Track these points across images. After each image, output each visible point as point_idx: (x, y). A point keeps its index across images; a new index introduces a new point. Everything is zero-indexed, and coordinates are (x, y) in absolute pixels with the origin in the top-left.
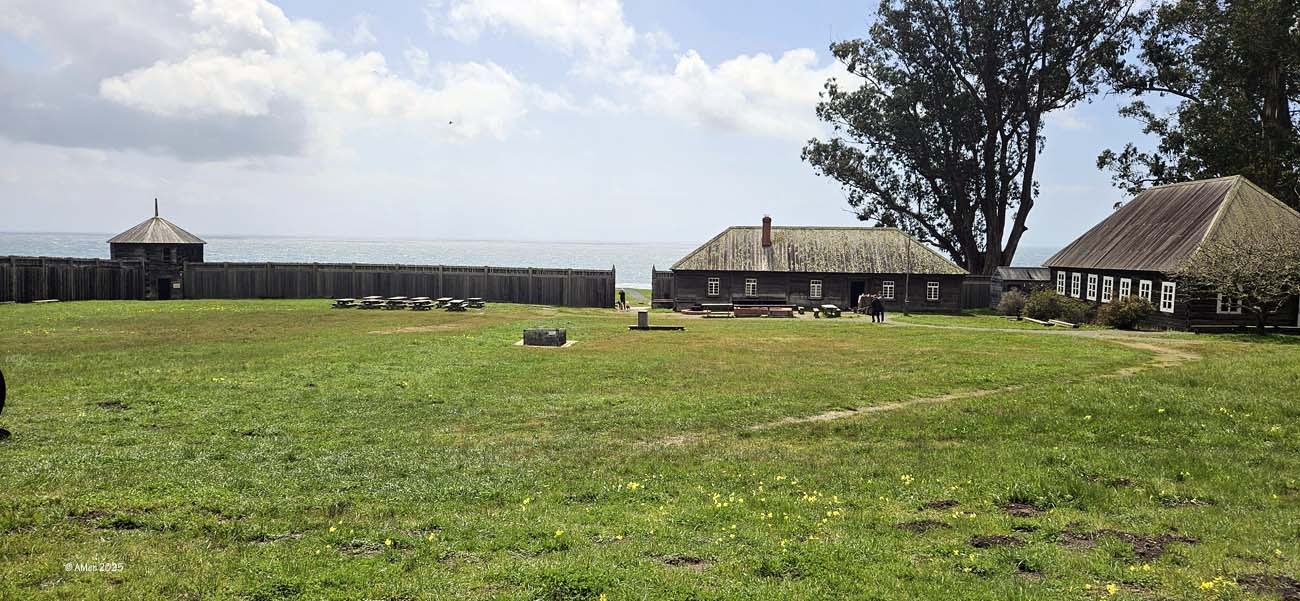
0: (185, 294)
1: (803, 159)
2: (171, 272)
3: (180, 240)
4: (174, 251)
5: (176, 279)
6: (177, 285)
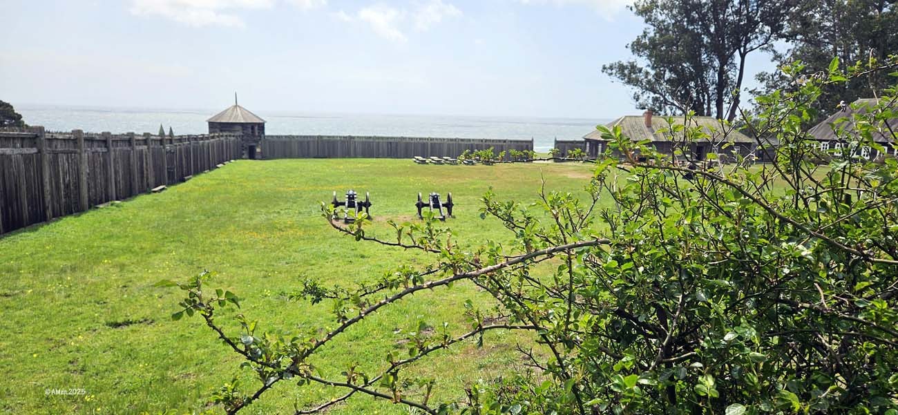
0: (264, 158)
1: (603, 72)
2: (255, 141)
3: (258, 121)
4: (256, 128)
5: (257, 146)
6: (258, 150)
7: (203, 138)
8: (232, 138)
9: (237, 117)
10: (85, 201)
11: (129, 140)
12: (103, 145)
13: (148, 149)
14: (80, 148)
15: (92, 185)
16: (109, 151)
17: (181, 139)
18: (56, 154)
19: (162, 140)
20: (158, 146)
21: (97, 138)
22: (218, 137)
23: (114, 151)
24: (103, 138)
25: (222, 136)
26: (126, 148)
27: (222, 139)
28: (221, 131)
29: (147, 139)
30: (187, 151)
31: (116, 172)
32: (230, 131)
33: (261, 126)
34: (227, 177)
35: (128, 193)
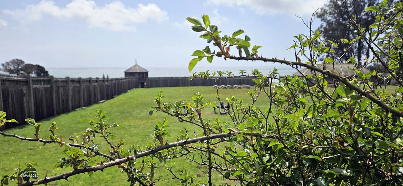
0: (148, 87)
2: (144, 80)
3: (145, 71)
4: (144, 74)
5: (145, 82)
6: (145, 84)
7: (122, 79)
8: (134, 79)
9: (136, 70)
10: (70, 107)
11: (89, 80)
12: (78, 83)
13: (98, 84)
14: (68, 84)
15: (73, 100)
16: (81, 85)
17: (112, 80)
18: (58, 87)
19: (104, 80)
20: (102, 83)
21: (76, 80)
22: (128, 78)
23: (83, 85)
24: (78, 80)
25: (130, 78)
26: (88, 84)
27: (130, 79)
28: (130, 76)
29: (97, 80)
30: (115, 85)
31: (84, 95)
32: (134, 76)
33: (146, 73)
34: (131, 96)
35: (89, 104)
